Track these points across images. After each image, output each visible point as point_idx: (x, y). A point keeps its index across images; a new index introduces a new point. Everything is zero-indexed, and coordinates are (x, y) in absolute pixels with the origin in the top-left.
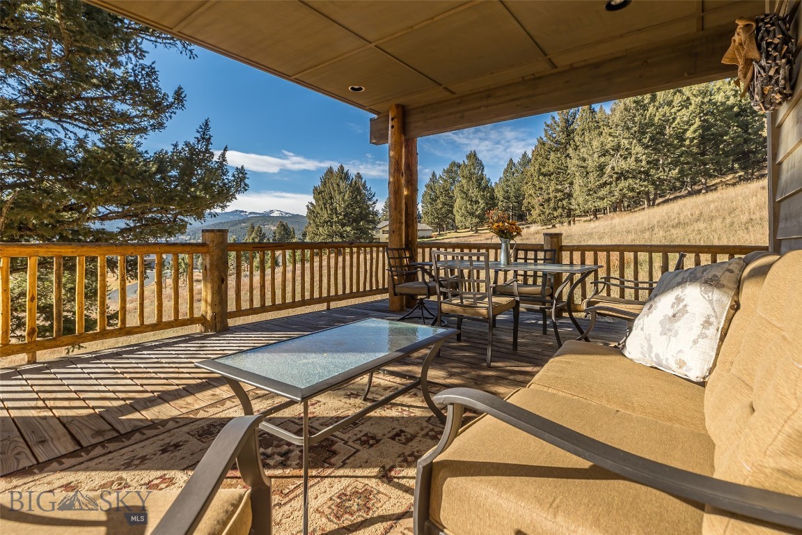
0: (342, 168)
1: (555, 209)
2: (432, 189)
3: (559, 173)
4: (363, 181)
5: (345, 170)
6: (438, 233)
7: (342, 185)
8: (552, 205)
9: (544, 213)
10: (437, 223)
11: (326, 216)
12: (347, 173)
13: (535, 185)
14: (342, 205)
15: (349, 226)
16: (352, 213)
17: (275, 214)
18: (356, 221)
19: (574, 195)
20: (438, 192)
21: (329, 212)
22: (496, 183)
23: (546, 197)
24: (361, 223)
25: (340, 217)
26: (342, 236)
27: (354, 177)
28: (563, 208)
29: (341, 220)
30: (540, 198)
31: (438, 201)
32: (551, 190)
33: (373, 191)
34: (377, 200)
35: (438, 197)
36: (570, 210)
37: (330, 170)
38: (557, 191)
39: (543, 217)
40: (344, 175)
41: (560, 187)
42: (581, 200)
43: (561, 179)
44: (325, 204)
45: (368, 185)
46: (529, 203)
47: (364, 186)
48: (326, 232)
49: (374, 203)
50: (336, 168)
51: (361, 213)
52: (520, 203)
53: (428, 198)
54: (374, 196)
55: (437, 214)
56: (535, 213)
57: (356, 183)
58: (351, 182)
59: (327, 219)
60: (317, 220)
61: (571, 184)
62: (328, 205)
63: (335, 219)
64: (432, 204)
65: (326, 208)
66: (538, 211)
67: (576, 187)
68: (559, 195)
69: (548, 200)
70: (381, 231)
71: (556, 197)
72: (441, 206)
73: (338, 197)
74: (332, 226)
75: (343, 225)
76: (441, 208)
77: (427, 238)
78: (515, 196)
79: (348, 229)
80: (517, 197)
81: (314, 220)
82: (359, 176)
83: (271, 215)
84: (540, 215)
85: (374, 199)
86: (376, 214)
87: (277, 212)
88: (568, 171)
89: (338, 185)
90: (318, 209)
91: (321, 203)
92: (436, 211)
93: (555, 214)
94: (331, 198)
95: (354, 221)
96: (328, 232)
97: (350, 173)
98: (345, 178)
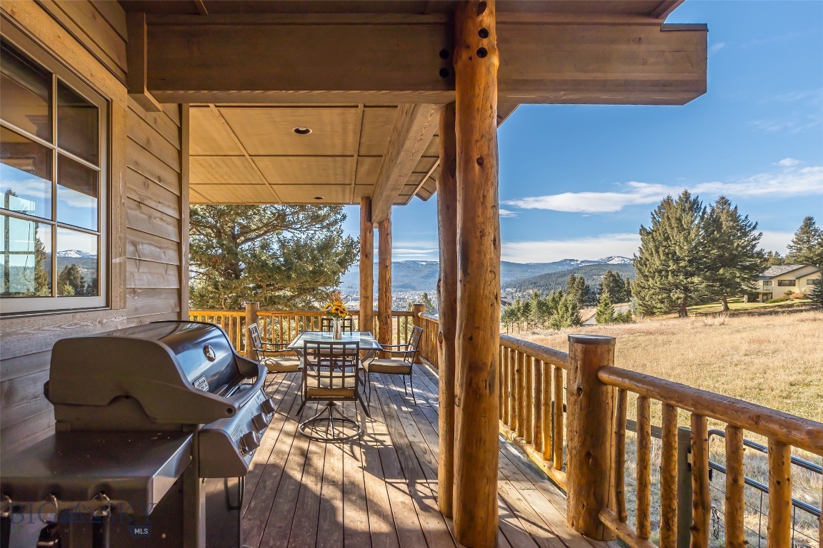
0: (687, 195)
4: (732, 208)
5: (692, 198)
7: (686, 219)
11: (658, 263)
12: (695, 201)
14: (685, 248)
15: (698, 276)
16: (703, 257)
17: (615, 261)
18: (713, 268)
21: (663, 257)
24: (721, 271)
25: (682, 264)
26: (686, 289)
29: (684, 267)
33: (752, 220)
34: (760, 234)
37: (668, 202)
40: (691, 204)
44: (657, 248)
47: (732, 215)
48: (658, 284)
49: (755, 239)
50: (676, 196)
51: (720, 256)
54: (754, 228)
57: (713, 211)
58: (704, 213)
59: (660, 267)
60: (645, 270)
62: (661, 249)
63: (672, 266)
65: (658, 252)
70: (774, 283)
73: (678, 237)
74: (667, 277)
75: (689, 275)
79: (696, 279)
81: (640, 270)
82: (724, 201)
83: (610, 263)
86: (760, 255)
87: (617, 259)
89: (679, 220)
90: (646, 255)
91: (651, 245)
94: (667, 239)
95: (709, 268)
96: (661, 284)
97: (700, 200)
98: (691, 209)
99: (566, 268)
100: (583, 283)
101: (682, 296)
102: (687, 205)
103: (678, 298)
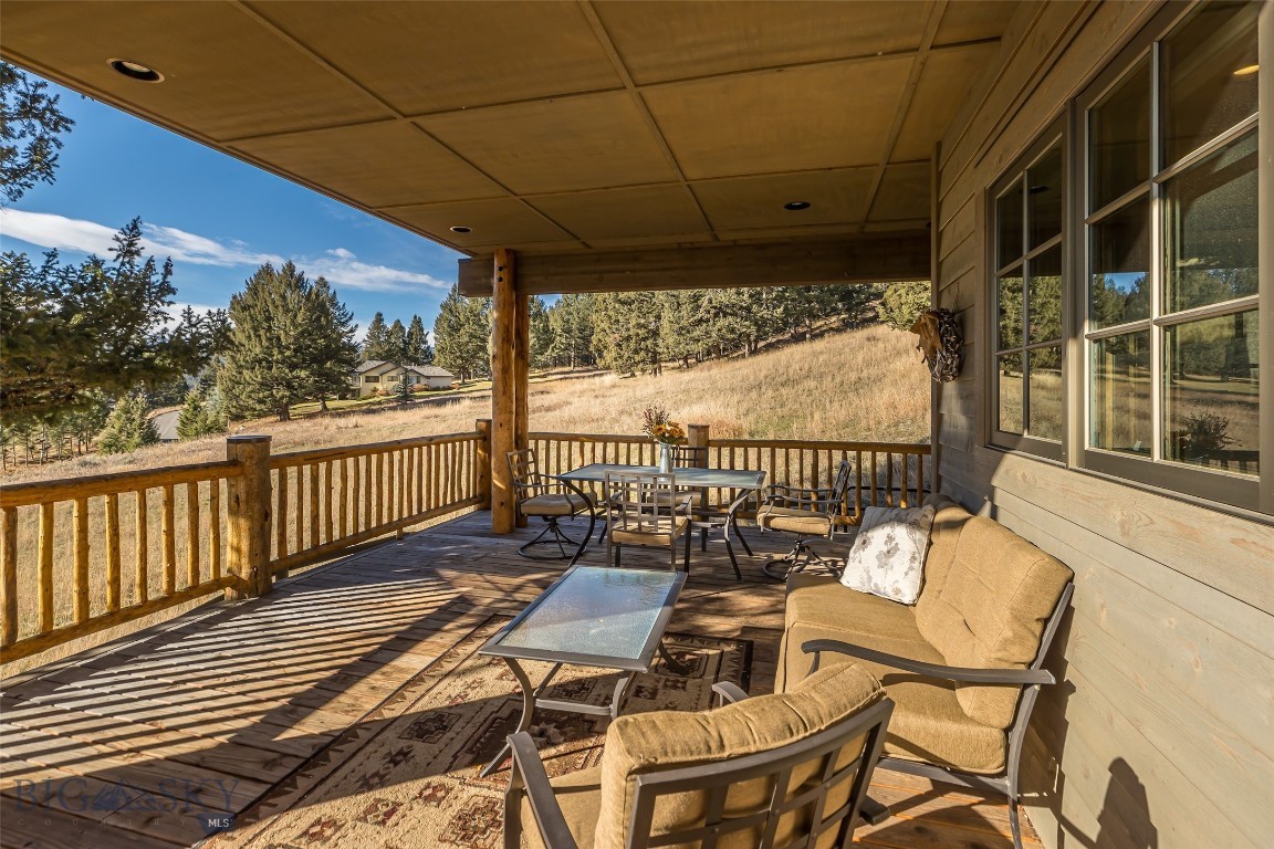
0: (290, 268)
1: (636, 352)
2: (452, 312)
3: (643, 300)
4: (331, 292)
5: (297, 273)
6: (460, 382)
7: (292, 297)
8: (632, 346)
9: (621, 357)
10: (458, 367)
11: (258, 350)
12: (300, 278)
13: (610, 317)
14: (292, 333)
15: (305, 368)
16: (310, 346)
18: (318, 360)
19: (662, 333)
20: (461, 317)
21: (265, 343)
22: (551, 308)
23: (625, 334)
24: (327, 365)
25: (288, 353)
26: (289, 386)
27: (314, 285)
28: (647, 350)
29: (289, 357)
30: (616, 335)
31: (462, 331)
32: (630, 326)
33: (349, 309)
34: (357, 326)
35: (462, 325)
36: (655, 353)
37: (267, 270)
38: (639, 326)
39: (620, 362)
40: (295, 281)
41: (642, 321)
42: (670, 341)
43: (645, 310)
44: (255, 329)
45: (340, 301)
46: (600, 341)
47: (333, 300)
48: (259, 379)
49: (352, 331)
51: (327, 347)
52: (587, 340)
53: (445, 326)
54: (350, 318)
55: (460, 351)
56: (609, 356)
57: (317, 295)
58: (310, 293)
59: (260, 356)
61: (658, 317)
62: (262, 332)
63: (277, 356)
64: (450, 335)
65: (259, 336)
66: (614, 354)
67: (665, 322)
68: (642, 332)
69: (628, 338)
70: (362, 378)
71: (638, 335)
72: (467, 339)
73: (281, 320)
74: (270, 368)
75: (293, 367)
76: (467, 343)
77: (444, 389)
78: (578, 329)
79: (303, 374)
80: (581, 331)
82: (322, 283)
84: (615, 359)
85: (352, 324)
86: (353, 348)
88: (654, 300)
89: (284, 297)
91: (247, 326)
92: (459, 346)
93: (637, 358)
94: (269, 319)
95: (314, 359)
96: (262, 378)
97: (305, 276)
98: (297, 286)
101: (287, 393)
102: (293, 281)
103: (282, 397)
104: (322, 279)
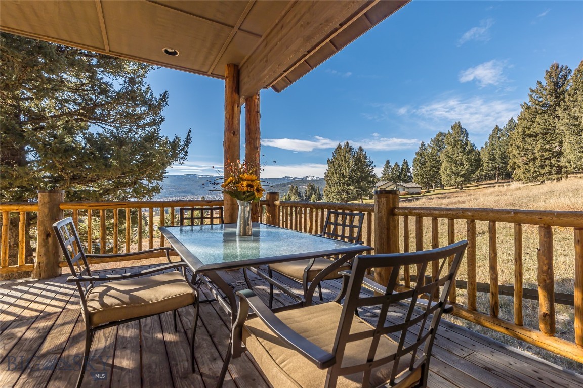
0: (347, 143)
1: (542, 167)
2: (421, 156)
3: (547, 133)
4: (364, 152)
5: (350, 146)
6: (426, 190)
7: (348, 156)
8: (538, 163)
9: (529, 171)
10: (425, 182)
11: (336, 179)
12: (351, 148)
13: (519, 147)
14: (347, 171)
15: (353, 186)
16: (355, 176)
17: (310, 179)
18: (358, 182)
19: (565, 154)
20: (426, 158)
21: (338, 176)
22: (482, 148)
23: (531, 156)
24: (362, 184)
25: (346, 179)
26: (347, 193)
27: (357, 150)
28: (551, 166)
29: (347, 181)
30: (524, 158)
31: (427, 165)
32: (536, 151)
33: (371, 159)
35: (427, 162)
36: (560, 168)
37: (339, 147)
38: (544, 150)
39: (528, 175)
40: (349, 149)
41: (547, 146)
42: (572, 157)
43: (548, 139)
44: (335, 171)
45: (368, 155)
46: (515, 163)
47: (365, 157)
49: (373, 168)
50: (343, 144)
51: (361, 176)
52: (506, 163)
53: (418, 163)
54: (372, 163)
55: (426, 175)
56: (518, 172)
57: (357, 154)
58: (354, 154)
59: (337, 181)
60: (330, 182)
61: (561, 142)
62: (337, 172)
63: (342, 181)
64: (420, 167)
65: (336, 173)
66: (522, 170)
67: (566, 145)
68: (546, 154)
69: (534, 159)
70: (379, 189)
71: (543, 156)
72: (429, 169)
73: (344, 165)
74: (340, 186)
75: (349, 185)
76: (430, 170)
77: (417, 194)
78: (500, 158)
79: (352, 188)
80: (502, 158)
81: (328, 182)
82: (361, 149)
83: (307, 179)
84: (524, 173)
85: (373, 165)
86: (374, 176)
87: (310, 177)
88: (557, 131)
89: (345, 156)
90: (331, 174)
91: (333, 169)
92: (425, 173)
93: (542, 172)
94: (340, 166)
95: (357, 182)
96: (337, 190)
97: (353, 147)
98: (349, 151)
99: (286, 182)
100: (297, 190)
101: (346, 196)
102: (348, 149)
103: (345, 198)
104: (360, 147)
